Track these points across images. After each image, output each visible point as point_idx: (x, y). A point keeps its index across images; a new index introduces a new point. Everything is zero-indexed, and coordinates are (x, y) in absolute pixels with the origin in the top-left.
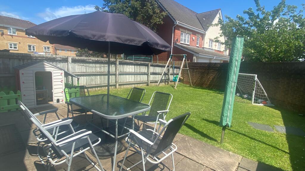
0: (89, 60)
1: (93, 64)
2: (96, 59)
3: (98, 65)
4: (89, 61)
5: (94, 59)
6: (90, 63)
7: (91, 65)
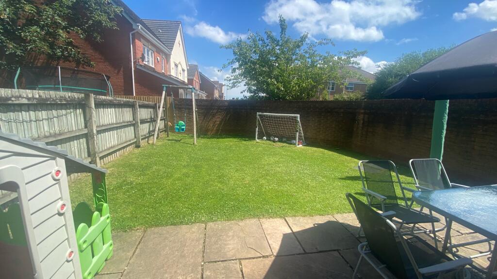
0: (17, 97)
1: (28, 111)
2: (36, 94)
3: (43, 114)
4: (17, 102)
5: (30, 96)
6: (20, 107)
7: (24, 115)
